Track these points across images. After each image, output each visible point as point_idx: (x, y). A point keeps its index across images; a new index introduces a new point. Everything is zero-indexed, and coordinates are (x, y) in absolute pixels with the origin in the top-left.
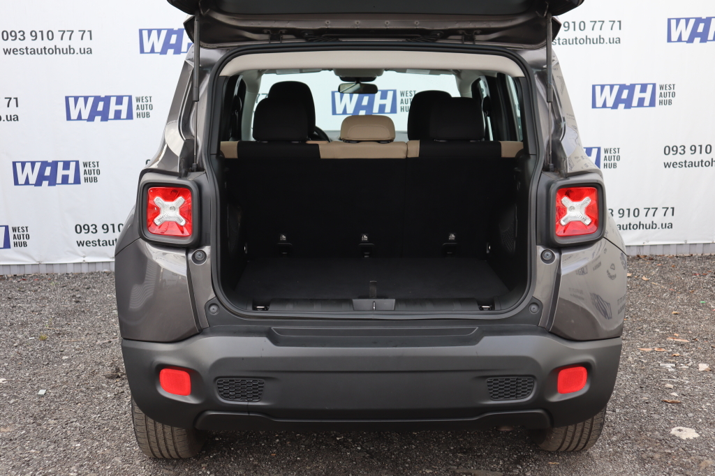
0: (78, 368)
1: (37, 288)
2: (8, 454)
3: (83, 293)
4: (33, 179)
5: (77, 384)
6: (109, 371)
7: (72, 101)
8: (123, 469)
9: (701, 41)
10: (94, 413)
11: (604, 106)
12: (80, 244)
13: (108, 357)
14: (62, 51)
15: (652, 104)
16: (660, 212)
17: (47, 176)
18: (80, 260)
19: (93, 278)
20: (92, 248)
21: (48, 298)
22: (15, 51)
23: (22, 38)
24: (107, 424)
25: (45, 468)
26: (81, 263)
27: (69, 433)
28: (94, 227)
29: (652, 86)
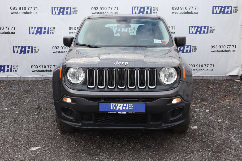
0: (28, 106)
1: (19, 84)
2: (6, 127)
3: (33, 86)
4: (19, 52)
5: (27, 110)
6: (37, 107)
7: (31, 28)
8: (36, 132)
9: (223, 14)
10: (31, 118)
11: (193, 33)
12: (33, 71)
13: (37, 103)
14: (28, 13)
15: (207, 32)
16: (209, 66)
17: (23, 51)
18: (33, 76)
19: (36, 81)
20: (36, 73)
21: (22, 87)
22: (14, 13)
23: (16, 9)
24: (34, 121)
25: (15, 131)
26: (33, 77)
27: (23, 123)
28: (37, 66)
29: (207, 27)
